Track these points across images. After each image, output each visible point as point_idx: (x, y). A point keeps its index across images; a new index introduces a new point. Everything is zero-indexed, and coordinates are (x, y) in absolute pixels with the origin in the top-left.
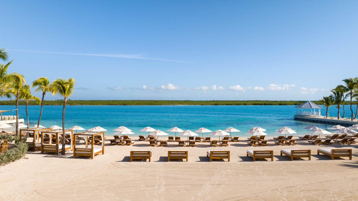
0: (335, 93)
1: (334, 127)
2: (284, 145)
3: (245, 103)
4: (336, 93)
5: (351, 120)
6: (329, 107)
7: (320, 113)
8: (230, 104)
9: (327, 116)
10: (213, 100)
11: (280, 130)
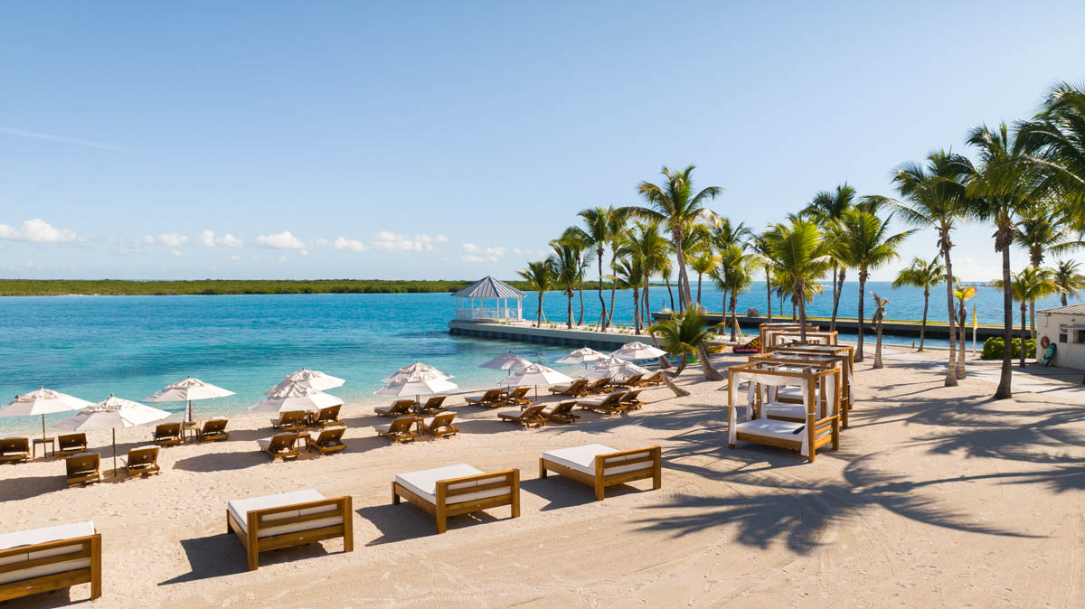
0: (558, 251)
1: (573, 356)
2: (413, 440)
3: (307, 288)
4: (562, 250)
5: (602, 331)
6: (545, 292)
7: (520, 311)
8: (257, 290)
9: (539, 320)
10: (205, 279)
11: (397, 380)
